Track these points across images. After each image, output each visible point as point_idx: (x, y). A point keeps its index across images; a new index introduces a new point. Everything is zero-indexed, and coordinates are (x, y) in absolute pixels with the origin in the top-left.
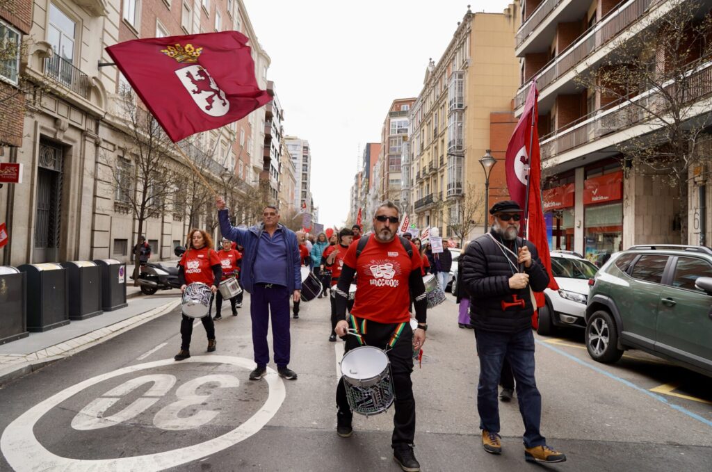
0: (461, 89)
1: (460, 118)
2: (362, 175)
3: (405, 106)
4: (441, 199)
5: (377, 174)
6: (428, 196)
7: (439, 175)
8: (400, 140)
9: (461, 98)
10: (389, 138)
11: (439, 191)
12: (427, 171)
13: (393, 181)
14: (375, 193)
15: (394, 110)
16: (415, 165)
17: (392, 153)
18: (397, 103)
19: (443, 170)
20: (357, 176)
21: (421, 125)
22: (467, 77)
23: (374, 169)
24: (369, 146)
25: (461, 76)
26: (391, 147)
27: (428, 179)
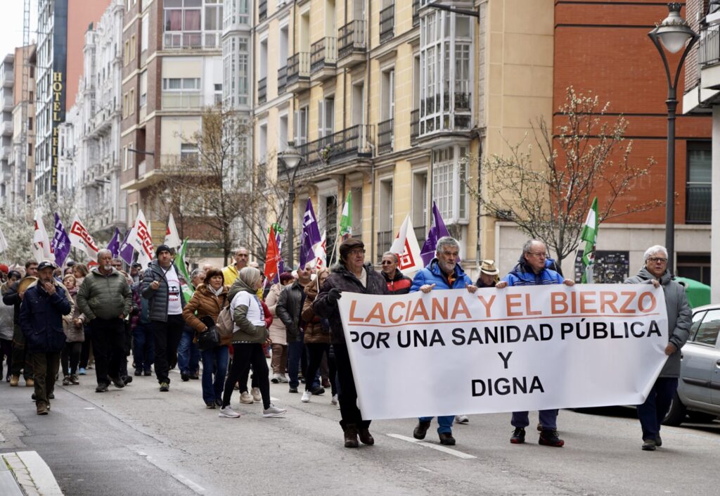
4: (386, 145)
5: (106, 58)
6: (330, 136)
7: (376, 69)
11: (377, 118)
12: (330, 55)
13: (175, 81)
14: (99, 122)
16: (273, 33)
19: (393, 54)
27: (329, 81)
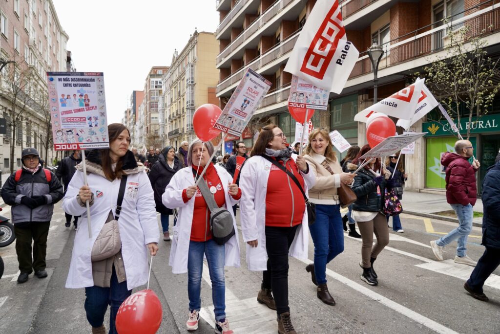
0: (192, 73)
1: (192, 89)
2: (130, 112)
3: (160, 71)
4: (183, 132)
5: (142, 112)
6: (176, 130)
7: (182, 118)
8: (157, 93)
9: (192, 78)
10: (150, 91)
11: (182, 127)
12: (175, 115)
13: (153, 118)
14: (141, 125)
15: (152, 73)
16: (167, 110)
17: (152, 101)
18: (155, 69)
19: (184, 116)
20: (126, 112)
21: (171, 87)
22: (195, 67)
23: (139, 109)
24: (135, 92)
25: (192, 66)
26: (151, 97)
27: (175, 120)
